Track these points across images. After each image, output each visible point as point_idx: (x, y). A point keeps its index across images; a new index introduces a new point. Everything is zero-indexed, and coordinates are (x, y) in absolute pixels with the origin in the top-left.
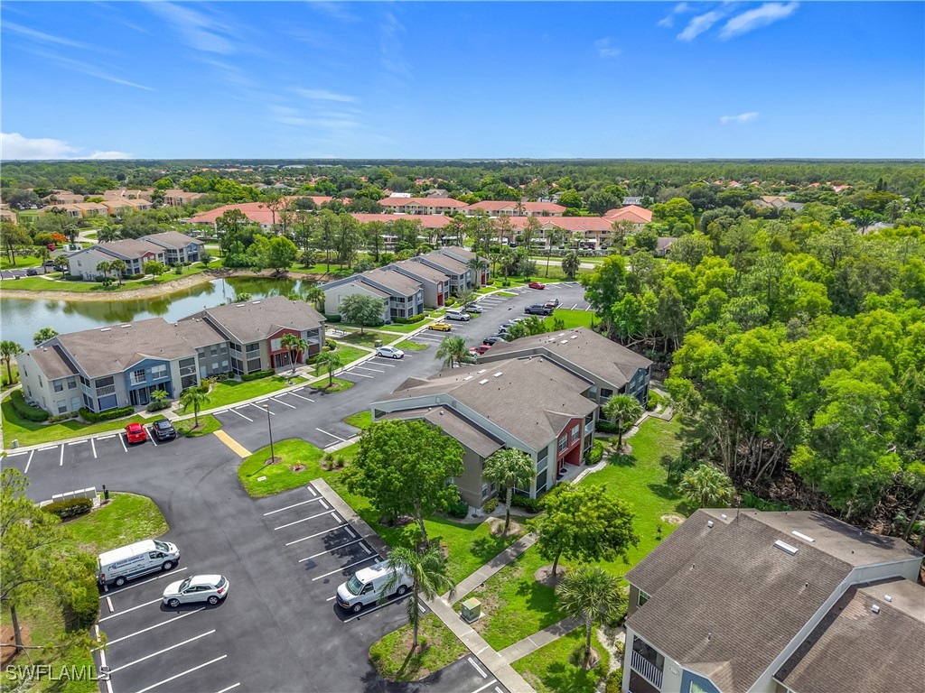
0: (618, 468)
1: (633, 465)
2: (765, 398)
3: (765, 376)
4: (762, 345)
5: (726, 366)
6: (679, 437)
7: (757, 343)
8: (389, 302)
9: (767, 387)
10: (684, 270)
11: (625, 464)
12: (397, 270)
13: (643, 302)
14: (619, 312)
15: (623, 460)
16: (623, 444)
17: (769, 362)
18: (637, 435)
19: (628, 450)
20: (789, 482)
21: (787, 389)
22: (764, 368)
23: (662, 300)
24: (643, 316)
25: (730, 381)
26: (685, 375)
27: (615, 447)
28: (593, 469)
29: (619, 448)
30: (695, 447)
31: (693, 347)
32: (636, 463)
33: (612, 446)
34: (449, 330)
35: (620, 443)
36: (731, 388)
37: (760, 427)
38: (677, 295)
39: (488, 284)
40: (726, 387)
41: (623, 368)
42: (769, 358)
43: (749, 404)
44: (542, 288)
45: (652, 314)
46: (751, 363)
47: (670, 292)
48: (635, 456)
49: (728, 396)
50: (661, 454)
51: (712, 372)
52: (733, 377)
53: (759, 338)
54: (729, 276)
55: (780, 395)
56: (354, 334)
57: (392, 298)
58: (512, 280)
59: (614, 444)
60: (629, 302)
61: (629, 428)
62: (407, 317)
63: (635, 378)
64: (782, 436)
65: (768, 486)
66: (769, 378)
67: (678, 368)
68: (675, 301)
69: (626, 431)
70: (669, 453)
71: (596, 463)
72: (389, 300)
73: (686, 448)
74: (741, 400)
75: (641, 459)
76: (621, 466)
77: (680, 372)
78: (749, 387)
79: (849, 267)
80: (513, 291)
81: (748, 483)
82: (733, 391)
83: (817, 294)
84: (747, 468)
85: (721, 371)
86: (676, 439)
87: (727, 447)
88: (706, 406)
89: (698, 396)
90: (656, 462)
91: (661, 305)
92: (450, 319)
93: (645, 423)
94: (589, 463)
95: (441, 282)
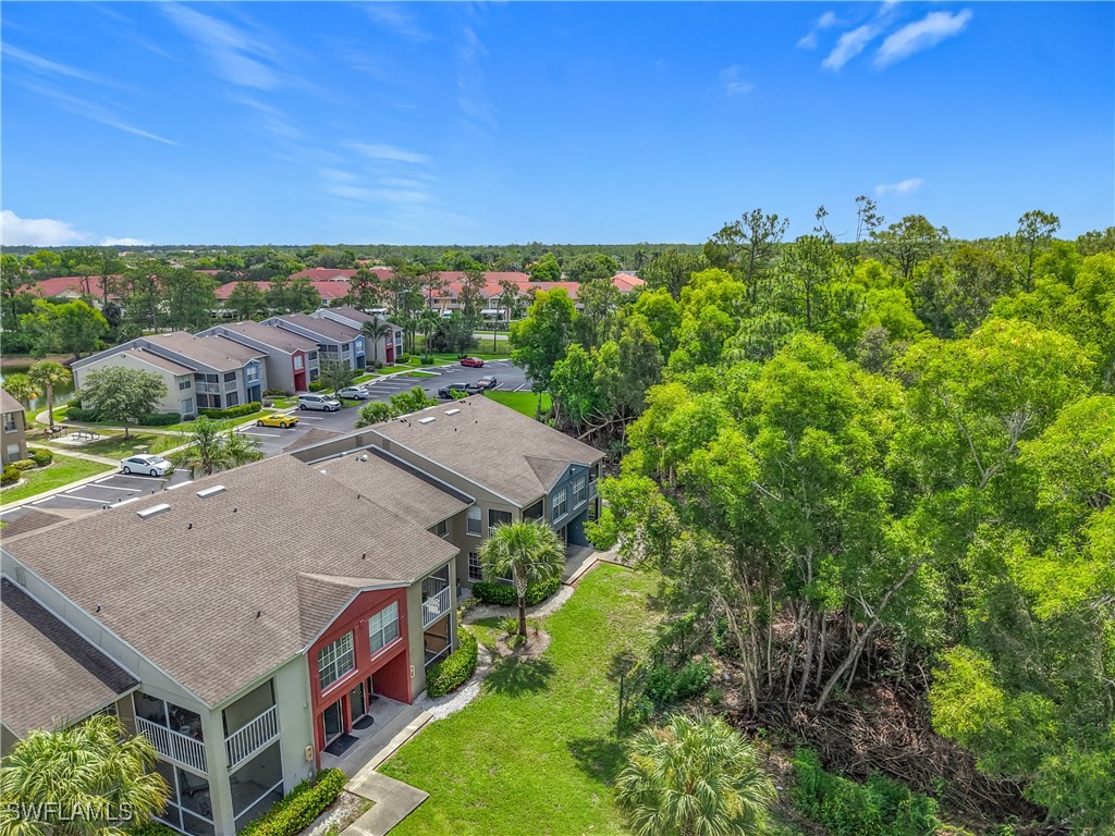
0: (505, 699)
1: (543, 686)
2: (831, 511)
3: (828, 452)
4: (812, 374)
5: (730, 435)
6: (654, 605)
7: (802, 369)
8: (193, 383)
9: (832, 482)
10: (662, 297)
11: (523, 686)
12: (226, 336)
13: (600, 360)
14: (563, 378)
15: (521, 677)
16: (530, 630)
17: (833, 415)
18: (569, 606)
19: (541, 647)
20: (888, 702)
21: (880, 486)
22: (821, 433)
23: (624, 347)
24: (601, 382)
25: (740, 472)
26: (649, 471)
27: (512, 643)
28: (441, 711)
29: (520, 644)
30: (685, 630)
31: (666, 409)
32: (549, 681)
33: (506, 639)
34: (292, 425)
35: (523, 633)
36: (743, 490)
37: (821, 586)
38: (649, 337)
39: (398, 361)
40: (734, 490)
41: (539, 465)
42: (832, 407)
43: (793, 528)
44: (479, 366)
45: (614, 377)
46: (790, 421)
47: (638, 334)
48: (553, 660)
49: (739, 514)
50: (613, 649)
51: (698, 454)
52: (748, 461)
53: (803, 360)
54: (735, 295)
55: (865, 502)
56: (112, 439)
57: (198, 377)
58: (436, 358)
59: (512, 633)
60: (578, 361)
61: (552, 592)
62: (225, 407)
63: (564, 483)
64: (874, 602)
65: (847, 721)
66: (836, 459)
67: (637, 458)
68: (646, 346)
69: (545, 599)
70: (629, 645)
71: (453, 690)
72: (192, 379)
73: (668, 629)
74: (772, 521)
75: (567, 668)
76: (513, 693)
77: (640, 464)
78: (788, 488)
79: (937, 272)
80: (435, 370)
81: (800, 717)
82: (751, 501)
83: (896, 307)
84: (796, 676)
85: (716, 449)
86: (649, 608)
87: (749, 632)
88: (685, 542)
89: (669, 516)
90: (598, 671)
91: (624, 356)
92: (307, 409)
93: (589, 575)
94: (434, 692)
95: (299, 353)
